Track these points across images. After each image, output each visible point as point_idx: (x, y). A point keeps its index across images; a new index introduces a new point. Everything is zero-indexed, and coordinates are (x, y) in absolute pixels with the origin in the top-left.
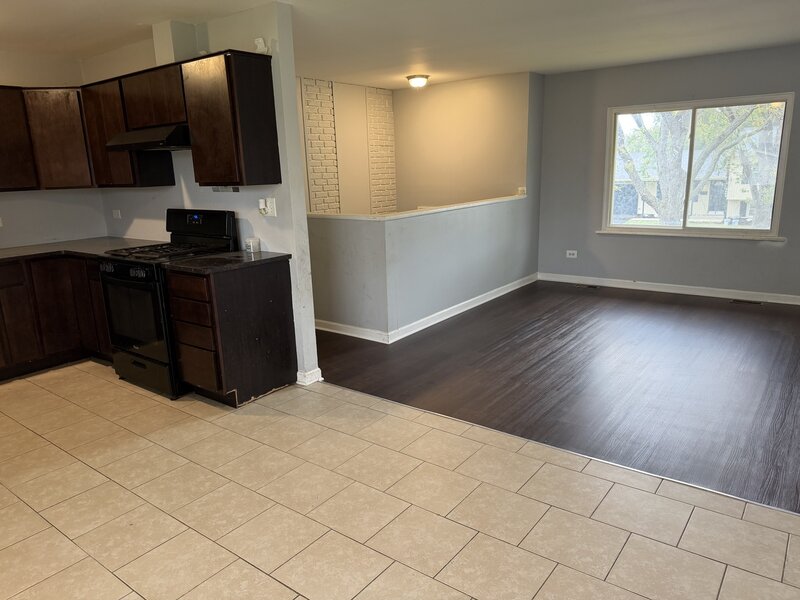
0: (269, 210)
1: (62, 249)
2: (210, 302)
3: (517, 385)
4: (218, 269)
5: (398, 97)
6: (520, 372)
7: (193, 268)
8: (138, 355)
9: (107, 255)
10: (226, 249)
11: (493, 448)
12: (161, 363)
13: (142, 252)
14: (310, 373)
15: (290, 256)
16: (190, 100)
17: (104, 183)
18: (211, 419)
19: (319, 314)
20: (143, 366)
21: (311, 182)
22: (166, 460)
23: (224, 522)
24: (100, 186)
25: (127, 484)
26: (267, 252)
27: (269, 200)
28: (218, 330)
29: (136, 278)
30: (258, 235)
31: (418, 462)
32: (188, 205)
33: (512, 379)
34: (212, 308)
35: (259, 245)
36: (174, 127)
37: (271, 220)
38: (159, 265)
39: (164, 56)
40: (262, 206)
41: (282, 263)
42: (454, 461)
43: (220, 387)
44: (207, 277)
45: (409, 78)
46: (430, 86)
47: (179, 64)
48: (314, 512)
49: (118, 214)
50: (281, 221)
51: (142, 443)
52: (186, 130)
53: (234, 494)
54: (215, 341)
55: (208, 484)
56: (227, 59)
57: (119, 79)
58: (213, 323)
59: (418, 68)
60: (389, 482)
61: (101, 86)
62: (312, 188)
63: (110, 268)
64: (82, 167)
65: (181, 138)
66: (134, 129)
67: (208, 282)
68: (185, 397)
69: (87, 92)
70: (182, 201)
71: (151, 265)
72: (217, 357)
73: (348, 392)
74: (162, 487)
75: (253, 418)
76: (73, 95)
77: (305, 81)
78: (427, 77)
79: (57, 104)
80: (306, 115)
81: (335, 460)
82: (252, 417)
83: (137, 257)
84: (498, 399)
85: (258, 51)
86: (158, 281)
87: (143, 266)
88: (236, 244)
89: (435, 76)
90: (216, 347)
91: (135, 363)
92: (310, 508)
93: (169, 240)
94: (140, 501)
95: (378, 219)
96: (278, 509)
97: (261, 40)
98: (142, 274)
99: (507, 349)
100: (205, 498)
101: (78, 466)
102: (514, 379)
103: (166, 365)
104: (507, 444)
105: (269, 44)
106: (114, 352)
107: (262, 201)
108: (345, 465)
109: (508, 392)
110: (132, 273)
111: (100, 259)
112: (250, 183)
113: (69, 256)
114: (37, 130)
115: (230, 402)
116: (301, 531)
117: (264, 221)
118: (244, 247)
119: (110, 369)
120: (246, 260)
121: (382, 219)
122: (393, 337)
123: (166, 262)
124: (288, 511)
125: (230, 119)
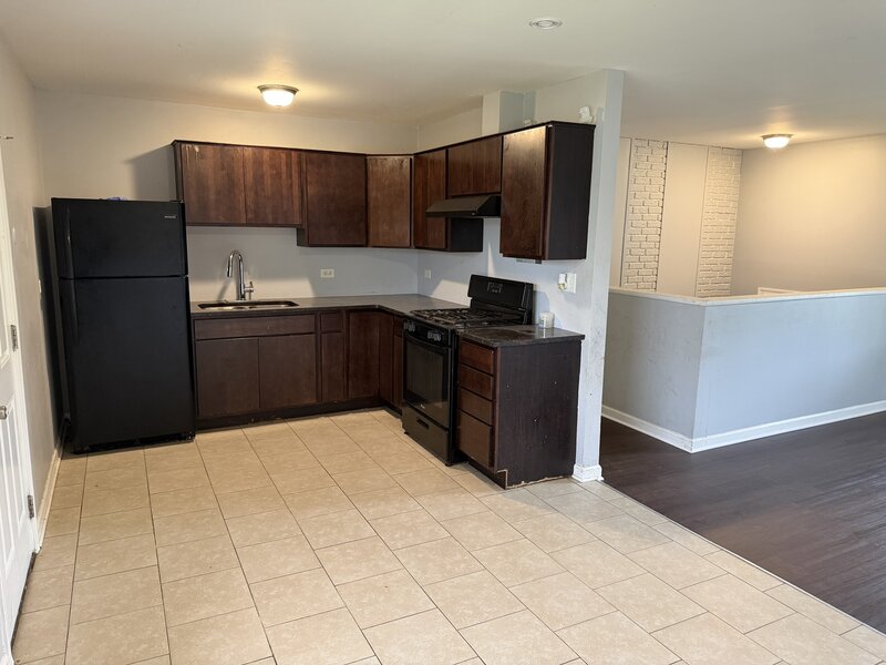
0: (568, 285)
1: (377, 303)
2: (494, 376)
3: (863, 543)
4: (506, 343)
5: (748, 157)
6: (869, 526)
7: (484, 339)
8: (423, 414)
9: (411, 315)
10: (519, 322)
11: (808, 621)
12: (442, 427)
13: (442, 316)
14: (588, 468)
15: (583, 337)
16: (507, 171)
17: (421, 245)
18: (478, 495)
19: (607, 399)
20: (427, 426)
21: (626, 251)
22: (429, 528)
23: (471, 612)
24: (417, 248)
25: (391, 543)
26: (560, 330)
27: (570, 275)
28: (497, 404)
29: (432, 341)
30: (553, 310)
31: (700, 611)
32: (491, 273)
33: (856, 533)
34: (495, 381)
35: (553, 320)
36: (487, 198)
37: (569, 297)
38: (453, 331)
39: (490, 127)
40: (562, 281)
41: (573, 344)
42: (748, 622)
43: (492, 464)
44: (495, 349)
45: (765, 137)
46: (791, 146)
47: (501, 135)
48: (565, 631)
49: (428, 274)
50: (579, 299)
51: (412, 504)
52: (499, 199)
53: (485, 585)
54: (493, 417)
55: (462, 566)
56: (548, 130)
57: (446, 148)
58: (494, 397)
59: (778, 127)
60: (657, 623)
61: (431, 154)
62: (627, 258)
63: (412, 328)
64: (404, 229)
65: (493, 208)
66: (453, 197)
67: (495, 355)
68: (458, 466)
69: (419, 159)
70: (487, 269)
71: (447, 330)
72: (493, 432)
73: (629, 502)
74: (420, 556)
75: (519, 505)
76: (406, 163)
77: (635, 142)
78: (790, 136)
79: (392, 169)
80: (632, 179)
81: (599, 579)
82: (519, 503)
83: (437, 321)
84: (830, 556)
85: (582, 121)
86: (451, 346)
87: (441, 330)
88: (529, 318)
89: (800, 135)
90: (494, 422)
91: (420, 421)
92: (561, 626)
93: (468, 305)
94: (398, 565)
95: (697, 303)
96: (528, 616)
97: (587, 109)
98: (438, 338)
99: (857, 491)
100: (457, 580)
101: (354, 513)
102: (859, 535)
103: (446, 429)
104: (829, 620)
105: (595, 113)
106: (403, 405)
107: (562, 276)
108: (611, 588)
109: (845, 551)
110: (430, 335)
111: (404, 318)
112: (552, 258)
113: (381, 310)
114: (373, 194)
115: (500, 482)
116: (546, 649)
117: (563, 297)
118: (537, 321)
119: (399, 422)
120: (537, 336)
121: (704, 304)
122: (697, 445)
123: (460, 329)
124: (537, 622)
125: (542, 193)
